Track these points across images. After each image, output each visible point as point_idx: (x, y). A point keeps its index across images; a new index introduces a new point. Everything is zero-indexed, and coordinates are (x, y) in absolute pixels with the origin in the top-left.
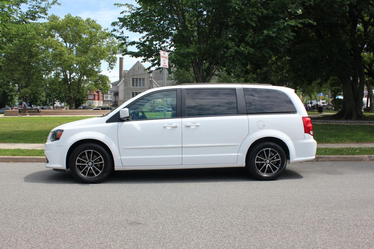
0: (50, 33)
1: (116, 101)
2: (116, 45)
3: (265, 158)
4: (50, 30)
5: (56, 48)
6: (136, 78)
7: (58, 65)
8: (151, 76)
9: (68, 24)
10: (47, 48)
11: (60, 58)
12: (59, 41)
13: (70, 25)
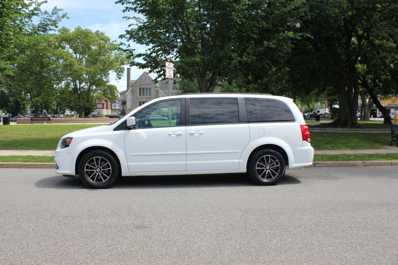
0: (61, 45)
1: (123, 109)
2: (124, 56)
3: (265, 164)
4: (61, 41)
5: (67, 59)
6: (143, 88)
7: (68, 75)
8: (157, 86)
9: (78, 36)
10: (58, 59)
11: (70, 69)
12: (70, 52)
13: (80, 37)
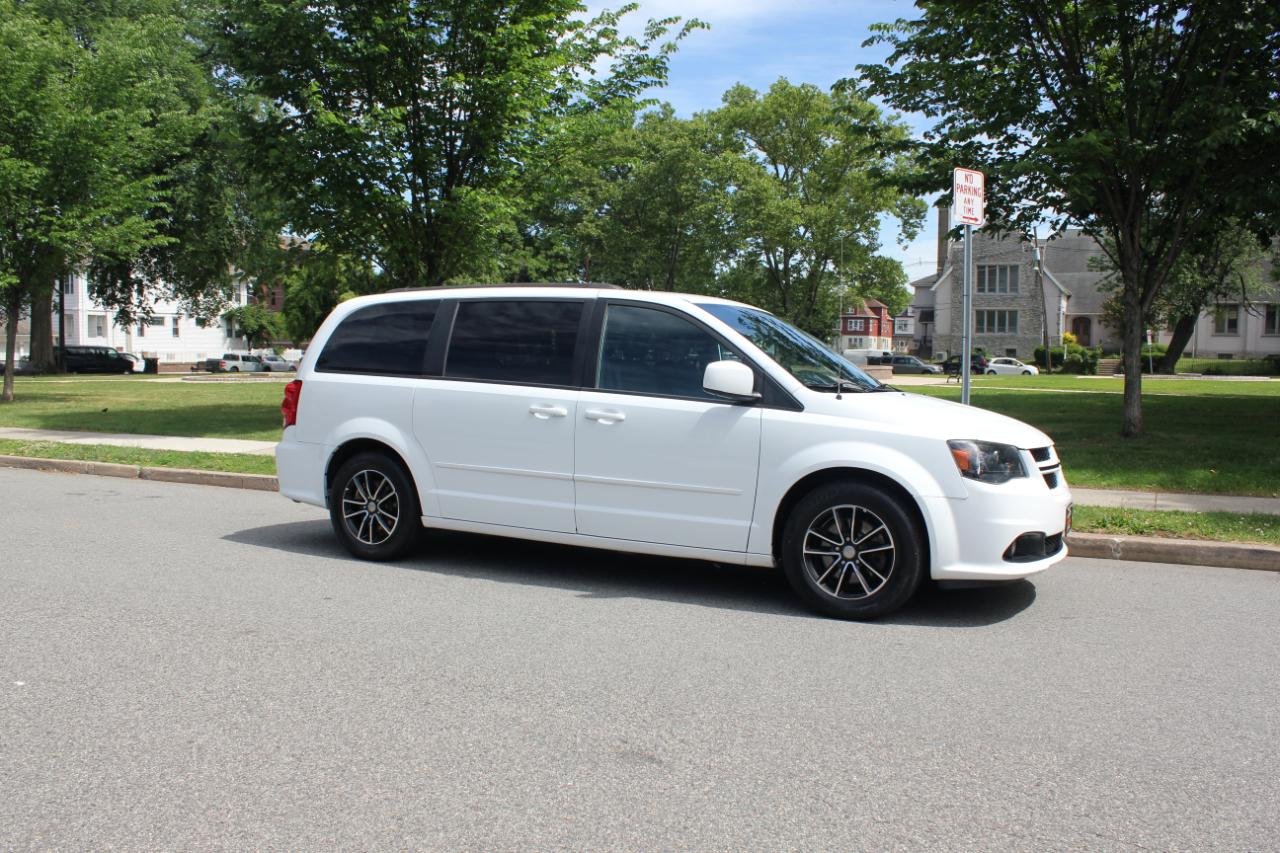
0: (731, 140)
1: (925, 337)
4: (729, 129)
5: (745, 182)
6: (989, 267)
7: (751, 232)
8: (1039, 258)
9: (780, 110)
10: (722, 182)
11: (755, 210)
12: (758, 161)
13: (786, 110)
